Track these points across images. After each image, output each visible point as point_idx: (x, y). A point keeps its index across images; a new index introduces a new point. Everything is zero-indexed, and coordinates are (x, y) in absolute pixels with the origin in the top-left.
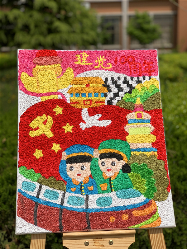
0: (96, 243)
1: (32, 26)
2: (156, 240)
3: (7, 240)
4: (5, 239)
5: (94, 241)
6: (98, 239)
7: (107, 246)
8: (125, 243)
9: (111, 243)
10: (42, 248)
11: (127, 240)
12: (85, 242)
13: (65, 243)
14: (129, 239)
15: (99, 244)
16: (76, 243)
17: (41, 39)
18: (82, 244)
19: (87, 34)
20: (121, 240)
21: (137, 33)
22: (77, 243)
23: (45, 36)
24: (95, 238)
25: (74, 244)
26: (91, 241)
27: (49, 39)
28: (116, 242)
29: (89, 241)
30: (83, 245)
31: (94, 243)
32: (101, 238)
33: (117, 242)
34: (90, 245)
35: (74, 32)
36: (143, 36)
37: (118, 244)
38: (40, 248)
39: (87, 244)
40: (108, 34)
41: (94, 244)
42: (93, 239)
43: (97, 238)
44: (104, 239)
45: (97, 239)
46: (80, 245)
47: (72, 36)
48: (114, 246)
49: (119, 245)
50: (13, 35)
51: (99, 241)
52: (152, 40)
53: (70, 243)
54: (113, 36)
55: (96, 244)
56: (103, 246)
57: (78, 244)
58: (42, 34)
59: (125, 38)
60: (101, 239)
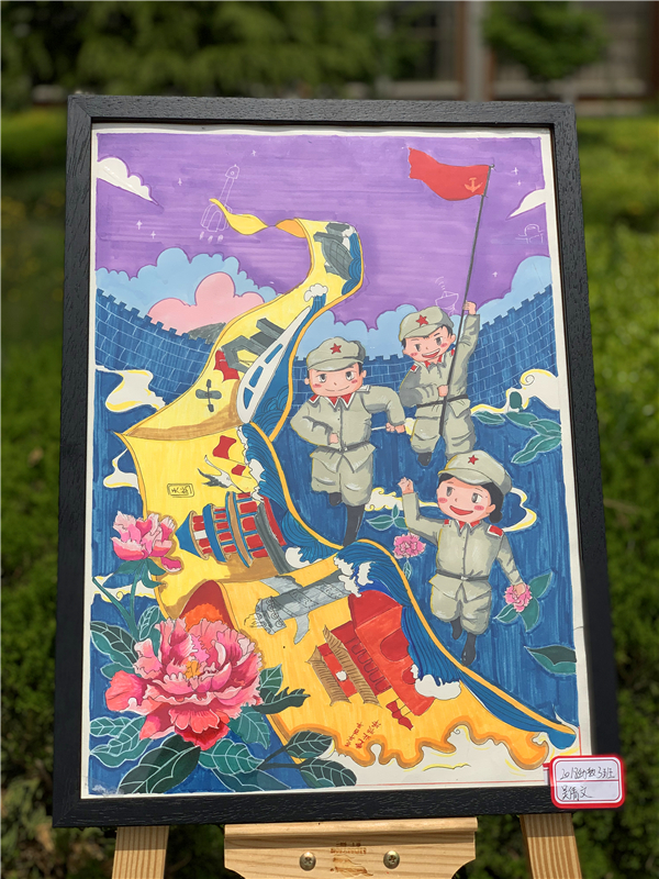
0: (340, 860)
1: (143, 21)
2: (548, 854)
3: (42, 810)
4: (34, 807)
5: (333, 855)
6: (347, 849)
7: (376, 872)
8: (439, 861)
9: (391, 862)
10: (154, 877)
11: (448, 853)
12: (301, 858)
13: (233, 860)
14: (454, 849)
15: (349, 866)
16: (270, 861)
17: (176, 66)
18: (291, 863)
19: (340, 46)
20: (425, 851)
21: (520, 39)
22: (275, 860)
23: (187, 55)
24: (338, 845)
25: (263, 864)
26: (321, 854)
27: (202, 65)
28: (409, 860)
29: (317, 855)
30: (295, 866)
31: (335, 859)
32: (359, 845)
33: (413, 859)
34: (319, 868)
35: (291, 40)
36: (543, 50)
37: (415, 866)
38: (148, 877)
39: (307, 864)
40: (416, 44)
41: (332, 865)
42: (329, 849)
43: (345, 845)
44: (368, 849)
45: (343, 849)
46: (285, 866)
47: (285, 52)
48: (401, 873)
49: (422, 869)
50: (75, 49)
51: (351, 855)
52: (574, 67)
53: (250, 858)
54: (433, 49)
55: (339, 865)
56: (365, 871)
57: (279, 865)
58: (177, 46)
59: (477, 57)
60: (356, 849)
